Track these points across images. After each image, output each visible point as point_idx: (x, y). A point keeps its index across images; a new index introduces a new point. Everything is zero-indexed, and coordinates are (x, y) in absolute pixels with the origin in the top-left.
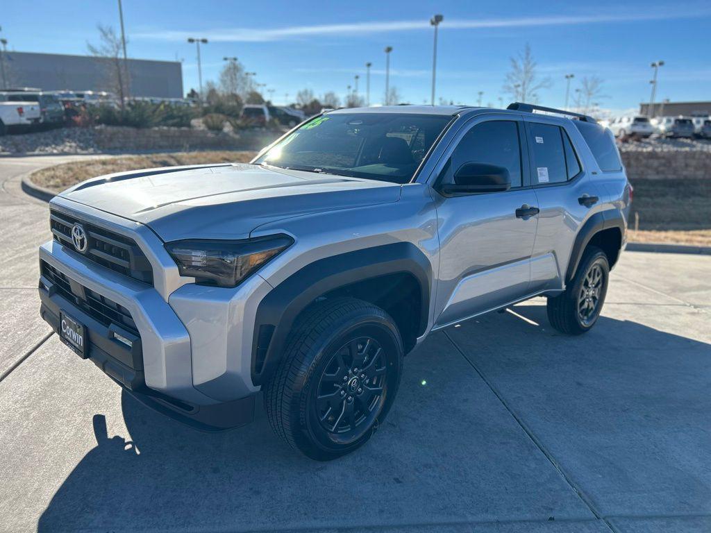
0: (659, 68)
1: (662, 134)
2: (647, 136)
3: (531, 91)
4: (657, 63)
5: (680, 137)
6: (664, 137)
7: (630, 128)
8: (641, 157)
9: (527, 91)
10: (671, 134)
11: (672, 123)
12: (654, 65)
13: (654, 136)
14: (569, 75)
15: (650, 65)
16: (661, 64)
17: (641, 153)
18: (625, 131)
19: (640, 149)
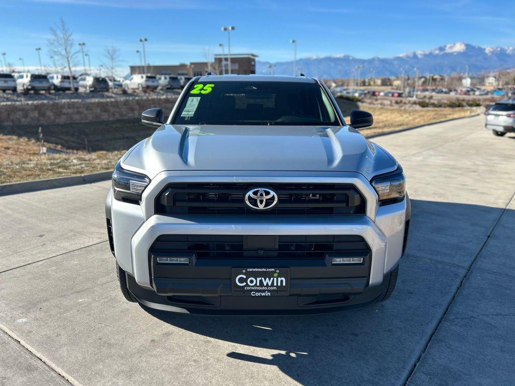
0: (145, 42)
1: (164, 87)
2: (156, 88)
3: (73, 55)
4: (143, 39)
5: (175, 88)
6: (165, 88)
7: (145, 83)
8: (161, 102)
9: (71, 55)
10: (169, 86)
11: (168, 79)
12: (141, 40)
13: (160, 88)
14: (81, 43)
15: (139, 41)
16: (146, 40)
17: (160, 100)
18: (142, 85)
19: (159, 97)
